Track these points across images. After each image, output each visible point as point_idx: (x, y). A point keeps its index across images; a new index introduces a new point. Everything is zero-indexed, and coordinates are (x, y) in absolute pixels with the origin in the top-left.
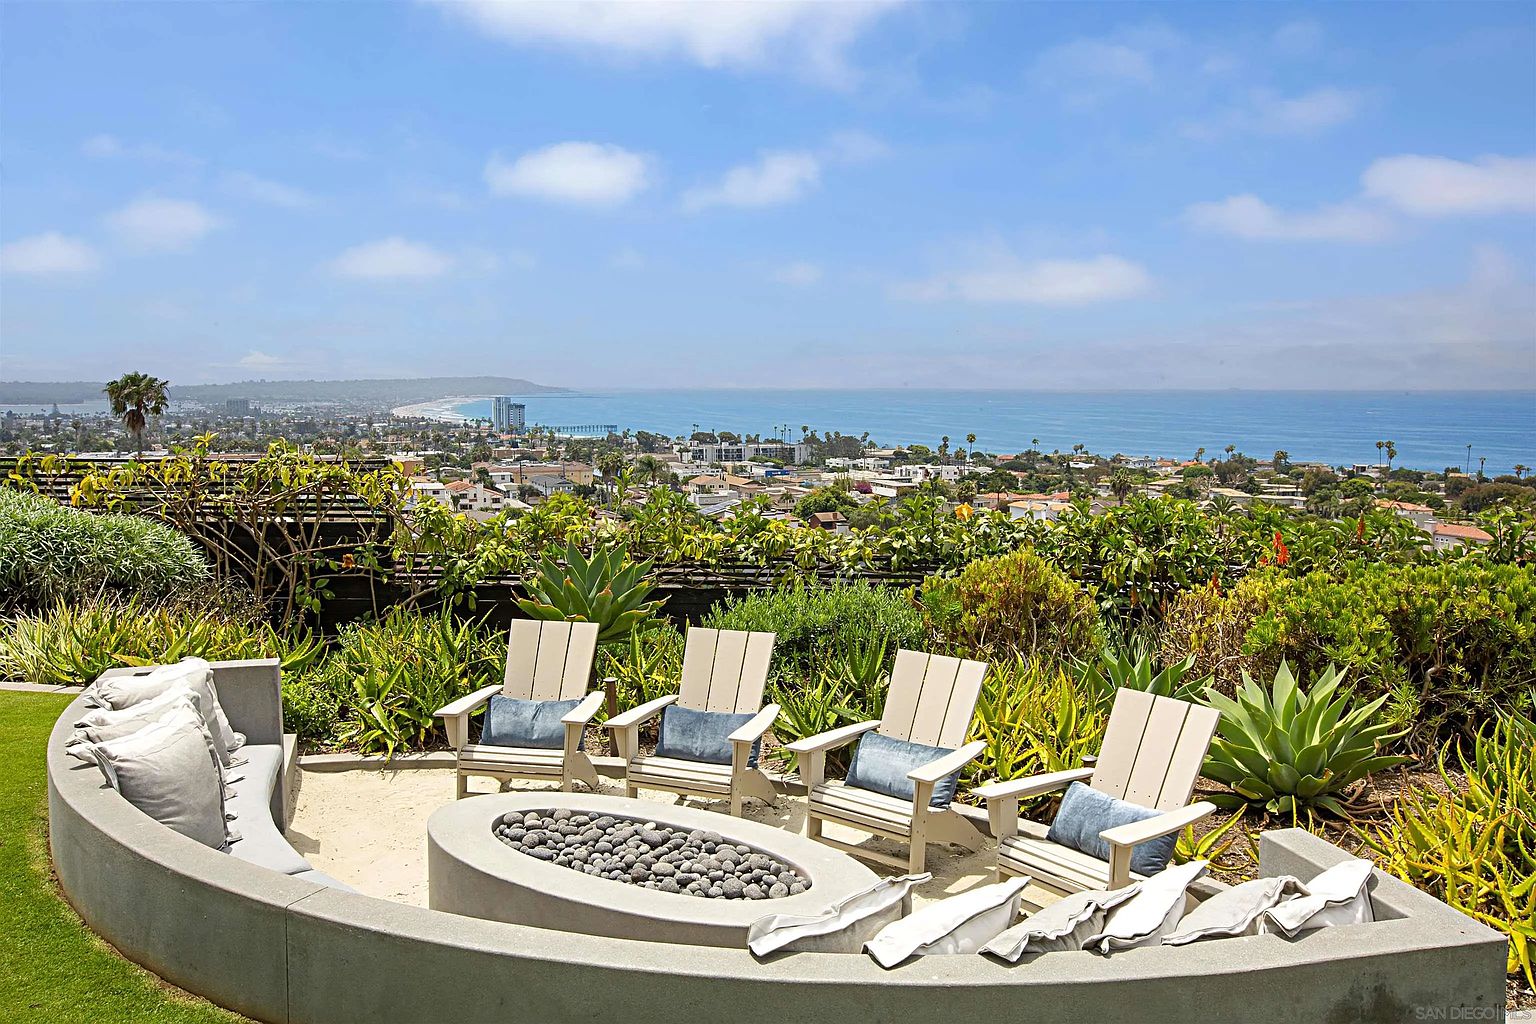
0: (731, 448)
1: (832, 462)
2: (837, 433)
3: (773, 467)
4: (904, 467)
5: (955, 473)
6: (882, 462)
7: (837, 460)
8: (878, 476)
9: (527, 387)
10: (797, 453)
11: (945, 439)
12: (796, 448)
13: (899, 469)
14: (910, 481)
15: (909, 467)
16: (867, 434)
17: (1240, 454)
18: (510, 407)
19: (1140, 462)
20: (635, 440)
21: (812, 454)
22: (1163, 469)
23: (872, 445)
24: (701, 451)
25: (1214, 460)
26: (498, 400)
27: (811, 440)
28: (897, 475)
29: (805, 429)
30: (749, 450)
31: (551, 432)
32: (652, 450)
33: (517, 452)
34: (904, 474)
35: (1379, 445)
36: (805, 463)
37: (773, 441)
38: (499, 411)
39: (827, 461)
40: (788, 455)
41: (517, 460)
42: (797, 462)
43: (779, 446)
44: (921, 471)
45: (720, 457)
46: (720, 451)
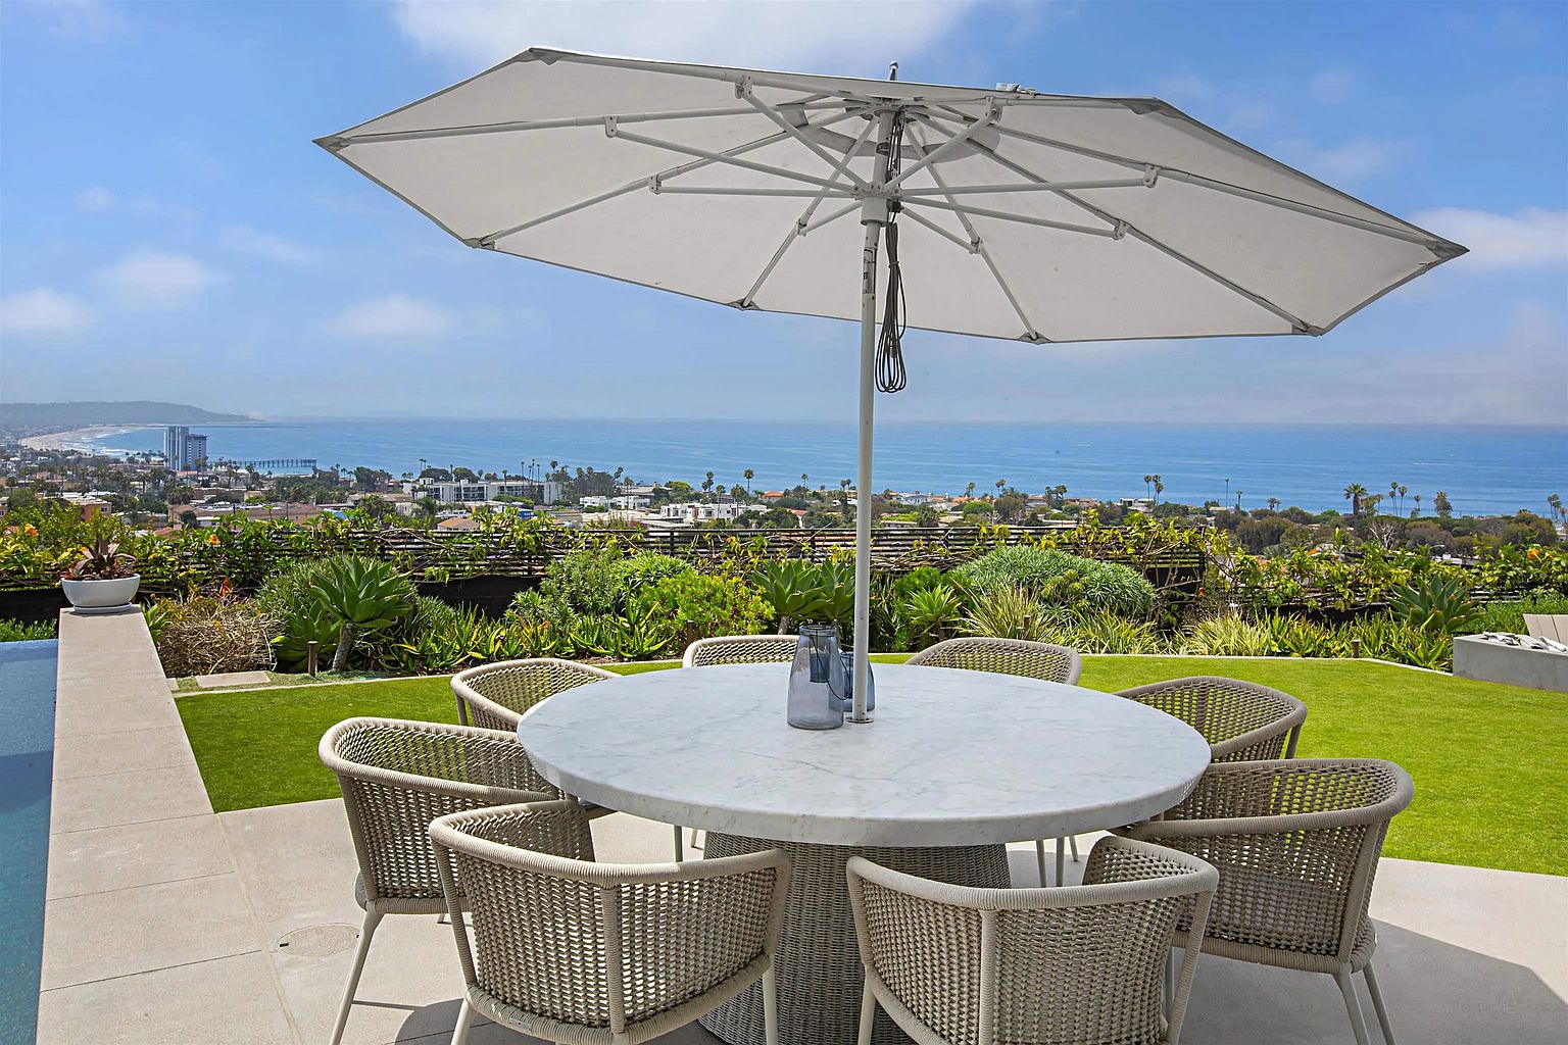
0: (471, 486)
1: (588, 501)
2: (590, 469)
3: (522, 507)
4: (672, 506)
5: (728, 512)
6: (642, 501)
7: (593, 499)
8: (645, 517)
9: (196, 413)
10: (546, 491)
11: (710, 475)
12: (546, 485)
13: (666, 507)
14: (681, 521)
15: (678, 506)
16: (621, 470)
17: (1012, 489)
18: (188, 438)
19: (912, 498)
20: (354, 477)
21: (564, 492)
22: (938, 505)
23: (628, 482)
24: (437, 490)
25: (986, 495)
26: (172, 430)
27: (561, 477)
28: (663, 515)
29: (554, 464)
30: (491, 490)
31: (249, 469)
32: (373, 489)
33: (210, 492)
34: (671, 513)
35: (1147, 479)
36: (556, 503)
37: (517, 478)
38: (172, 444)
39: (581, 499)
40: (536, 494)
41: (211, 502)
42: (546, 500)
43: (526, 483)
44: (689, 510)
45: (458, 497)
46: (459, 489)
